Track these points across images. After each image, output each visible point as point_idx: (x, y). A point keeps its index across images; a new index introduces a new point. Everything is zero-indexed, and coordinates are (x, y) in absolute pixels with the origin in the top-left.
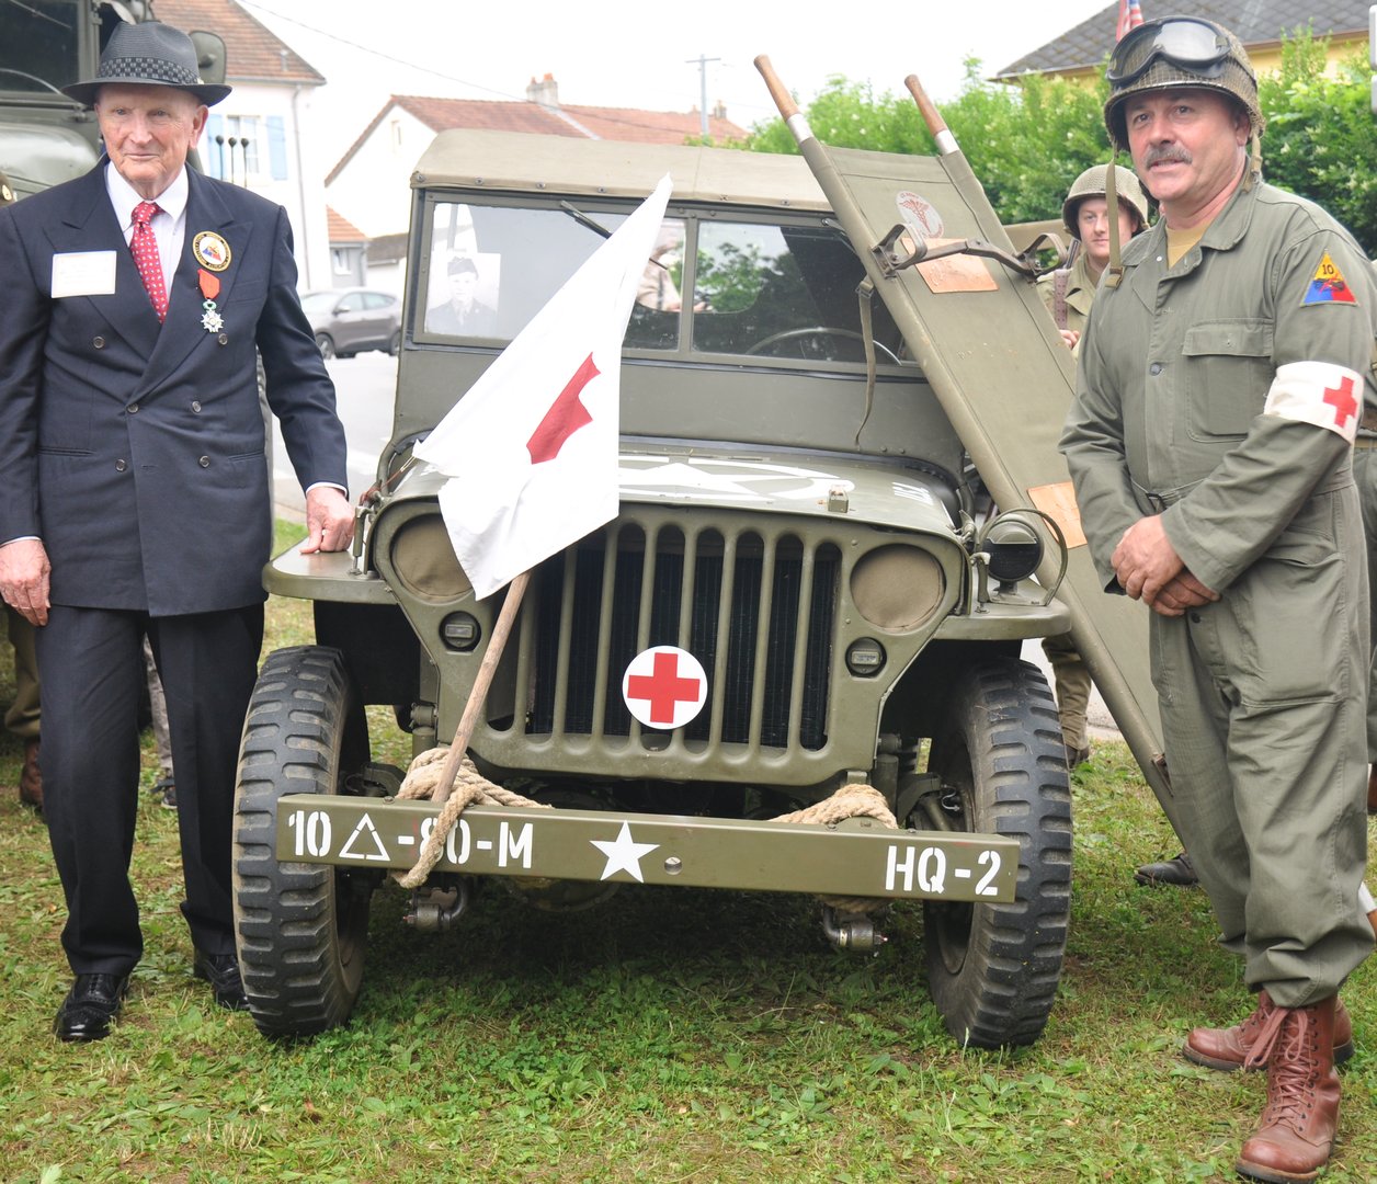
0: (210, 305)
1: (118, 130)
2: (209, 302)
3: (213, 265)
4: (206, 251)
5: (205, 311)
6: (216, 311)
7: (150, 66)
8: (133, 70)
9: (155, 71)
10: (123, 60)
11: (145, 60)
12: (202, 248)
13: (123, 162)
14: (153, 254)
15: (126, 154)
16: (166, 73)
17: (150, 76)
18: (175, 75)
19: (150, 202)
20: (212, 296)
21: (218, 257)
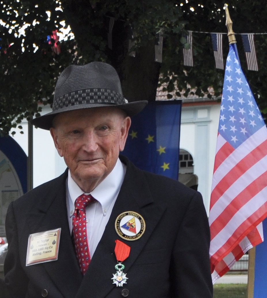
0: (120, 267)
1: (74, 144)
2: (120, 264)
3: (128, 237)
4: (124, 226)
5: (115, 271)
6: (124, 271)
7: (96, 94)
8: (84, 98)
9: (99, 97)
10: (76, 93)
11: (92, 90)
12: (122, 223)
13: (77, 166)
14: (82, 232)
15: (79, 161)
16: (106, 98)
17: (96, 102)
18: (112, 98)
19: (87, 194)
20: (122, 260)
21: (134, 230)
